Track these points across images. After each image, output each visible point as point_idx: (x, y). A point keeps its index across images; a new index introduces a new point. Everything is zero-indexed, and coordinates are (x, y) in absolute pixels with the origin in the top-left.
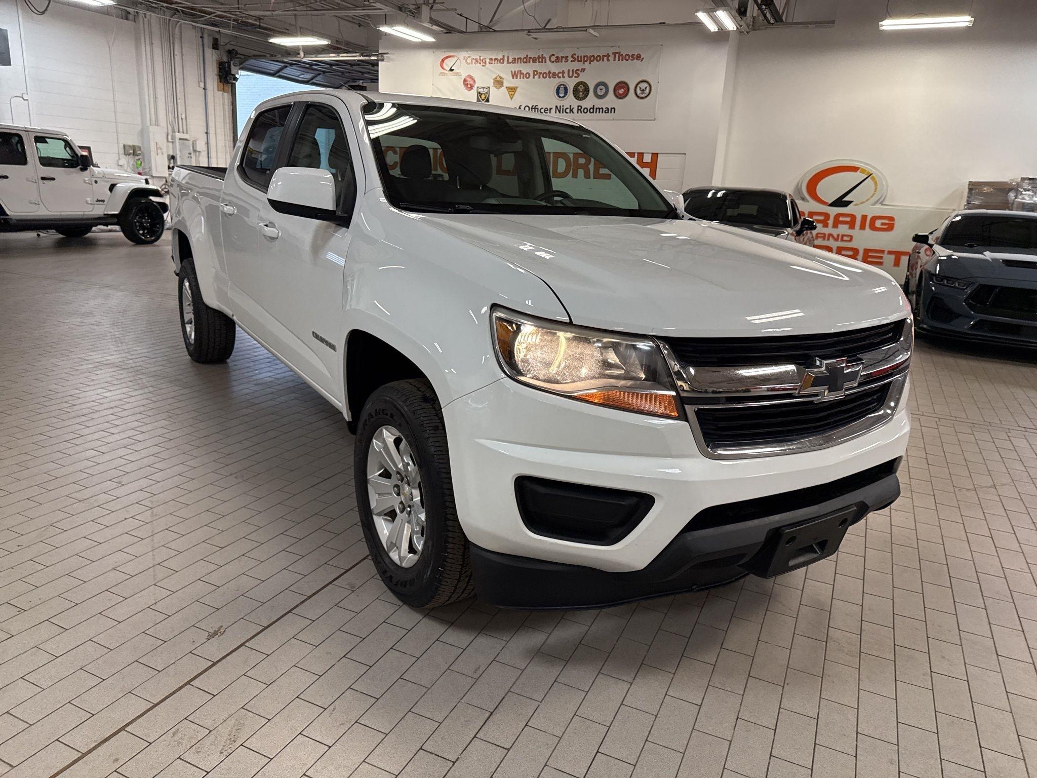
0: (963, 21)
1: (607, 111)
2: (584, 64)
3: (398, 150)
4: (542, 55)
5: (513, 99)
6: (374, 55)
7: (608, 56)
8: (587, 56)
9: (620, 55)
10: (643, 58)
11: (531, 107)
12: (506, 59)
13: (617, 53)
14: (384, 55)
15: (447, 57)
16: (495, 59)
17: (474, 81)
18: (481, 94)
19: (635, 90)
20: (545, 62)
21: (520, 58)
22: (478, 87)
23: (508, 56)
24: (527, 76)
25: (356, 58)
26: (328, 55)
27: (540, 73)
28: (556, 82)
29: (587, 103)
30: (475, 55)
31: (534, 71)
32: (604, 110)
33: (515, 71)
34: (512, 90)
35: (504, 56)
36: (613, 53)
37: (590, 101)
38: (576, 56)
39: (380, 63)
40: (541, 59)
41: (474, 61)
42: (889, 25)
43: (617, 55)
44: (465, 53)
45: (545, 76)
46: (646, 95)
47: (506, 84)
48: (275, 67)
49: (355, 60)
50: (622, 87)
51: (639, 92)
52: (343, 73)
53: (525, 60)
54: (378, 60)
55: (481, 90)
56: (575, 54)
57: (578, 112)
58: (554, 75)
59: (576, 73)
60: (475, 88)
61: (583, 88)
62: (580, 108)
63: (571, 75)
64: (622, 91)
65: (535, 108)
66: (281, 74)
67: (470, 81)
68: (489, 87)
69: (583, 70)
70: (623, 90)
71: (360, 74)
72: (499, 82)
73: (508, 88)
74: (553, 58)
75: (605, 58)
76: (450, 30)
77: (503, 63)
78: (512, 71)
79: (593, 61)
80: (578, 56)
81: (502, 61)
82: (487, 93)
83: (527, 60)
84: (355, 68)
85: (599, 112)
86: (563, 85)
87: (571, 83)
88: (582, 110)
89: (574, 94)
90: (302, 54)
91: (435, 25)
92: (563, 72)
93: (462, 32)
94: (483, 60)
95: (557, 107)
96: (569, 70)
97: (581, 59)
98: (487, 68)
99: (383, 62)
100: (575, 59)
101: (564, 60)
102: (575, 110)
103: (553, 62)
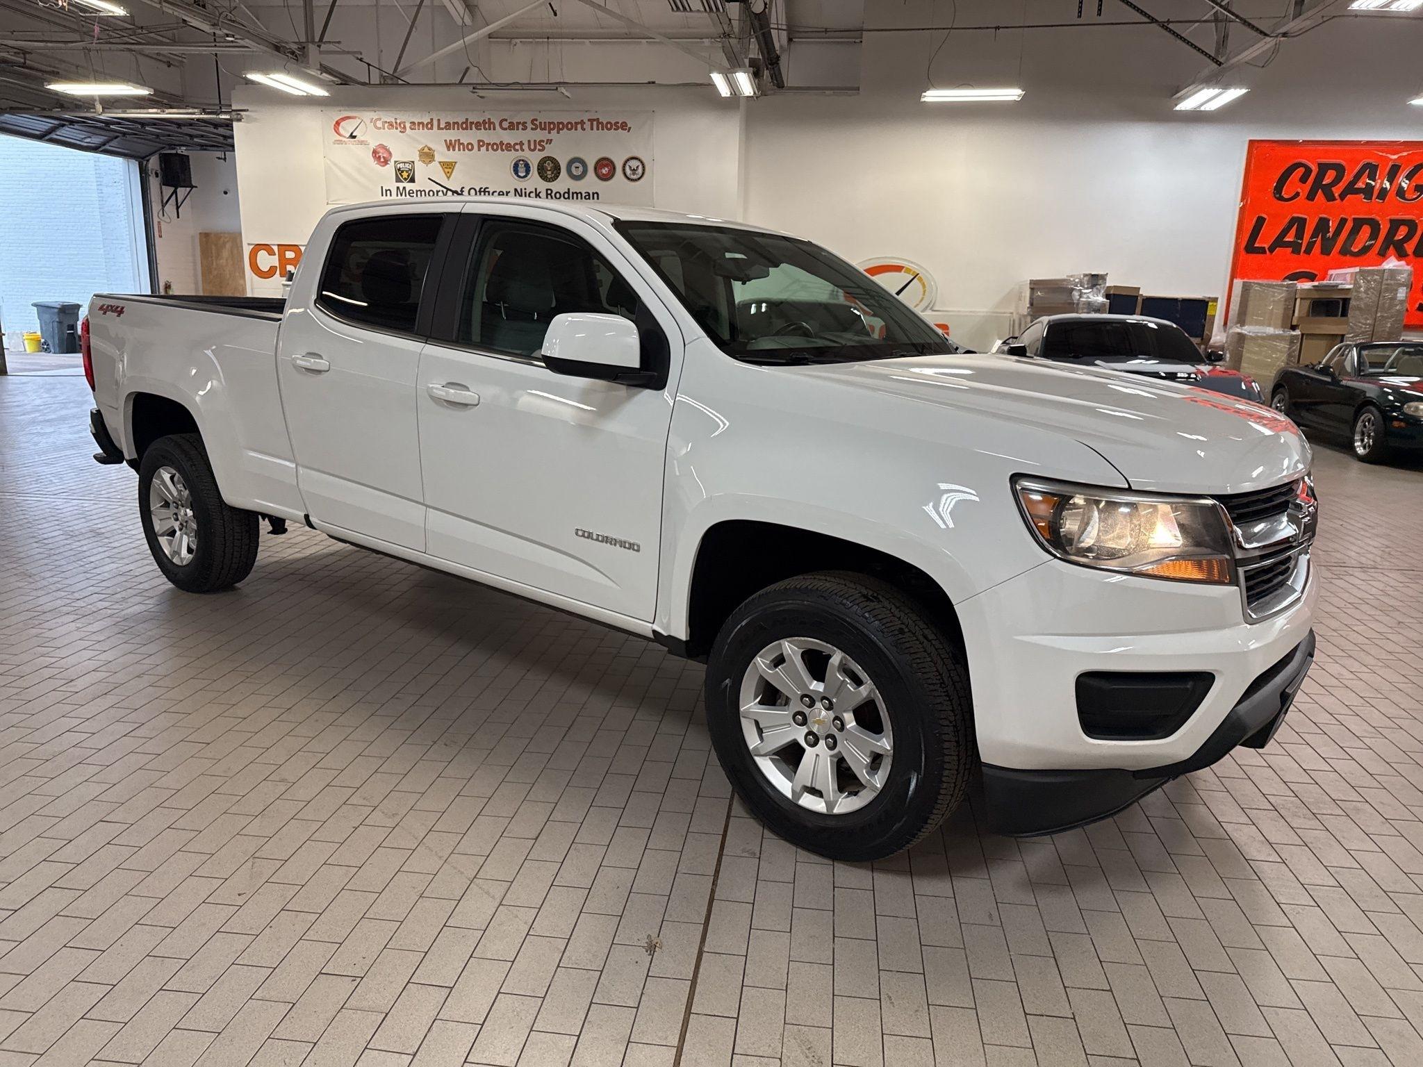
0: (1012, 94)
1: (588, 196)
2: (549, 133)
3: (275, 248)
4: (489, 119)
5: (451, 179)
6: (225, 113)
7: (582, 123)
8: (553, 123)
9: (599, 123)
10: (630, 128)
11: (478, 190)
12: (435, 123)
13: (594, 120)
14: (242, 113)
15: (344, 119)
16: (419, 123)
17: (390, 154)
18: (403, 172)
19: (624, 170)
20: (494, 129)
21: (457, 123)
22: (395, 162)
23: (439, 120)
24: (469, 147)
25: (194, 116)
26: (145, 111)
27: (488, 144)
28: (512, 156)
29: (557, 186)
30: (389, 117)
31: (479, 141)
32: (584, 195)
33: (451, 141)
34: (448, 167)
35: (432, 120)
36: (589, 120)
37: (563, 183)
38: (537, 123)
39: (235, 124)
40: (487, 125)
41: (386, 125)
42: (933, 96)
43: (595, 123)
44: (373, 113)
45: (495, 147)
46: (639, 176)
47: (438, 158)
48: (43, 125)
49: (193, 119)
50: (606, 166)
51: (628, 172)
52: (158, 136)
53: (464, 126)
54: (231, 120)
55: (401, 166)
56: (536, 120)
57: (547, 198)
58: (509, 147)
59: (540, 145)
60: (392, 163)
61: (551, 165)
62: (549, 192)
63: (532, 147)
64: (605, 171)
65: (485, 192)
66: (53, 136)
67: (382, 154)
68: (413, 162)
69: (549, 141)
70: (606, 169)
71: (188, 138)
72: (427, 156)
73: (443, 164)
74: (505, 125)
75: (579, 126)
76: (345, 80)
77: (432, 128)
78: (446, 141)
79: (562, 129)
80: (540, 123)
81: (429, 126)
82: (411, 170)
83: (466, 125)
84: (185, 130)
85: (577, 198)
86: (523, 160)
87: (534, 159)
88: (553, 194)
89: (539, 173)
90: (99, 108)
91: (326, 72)
92: (521, 144)
93: (364, 84)
94: (400, 124)
95: (516, 190)
96: (529, 141)
97: (545, 125)
98: (409, 136)
99: (240, 123)
100: (536, 125)
101: (521, 127)
102: (543, 195)
103: (505, 129)
